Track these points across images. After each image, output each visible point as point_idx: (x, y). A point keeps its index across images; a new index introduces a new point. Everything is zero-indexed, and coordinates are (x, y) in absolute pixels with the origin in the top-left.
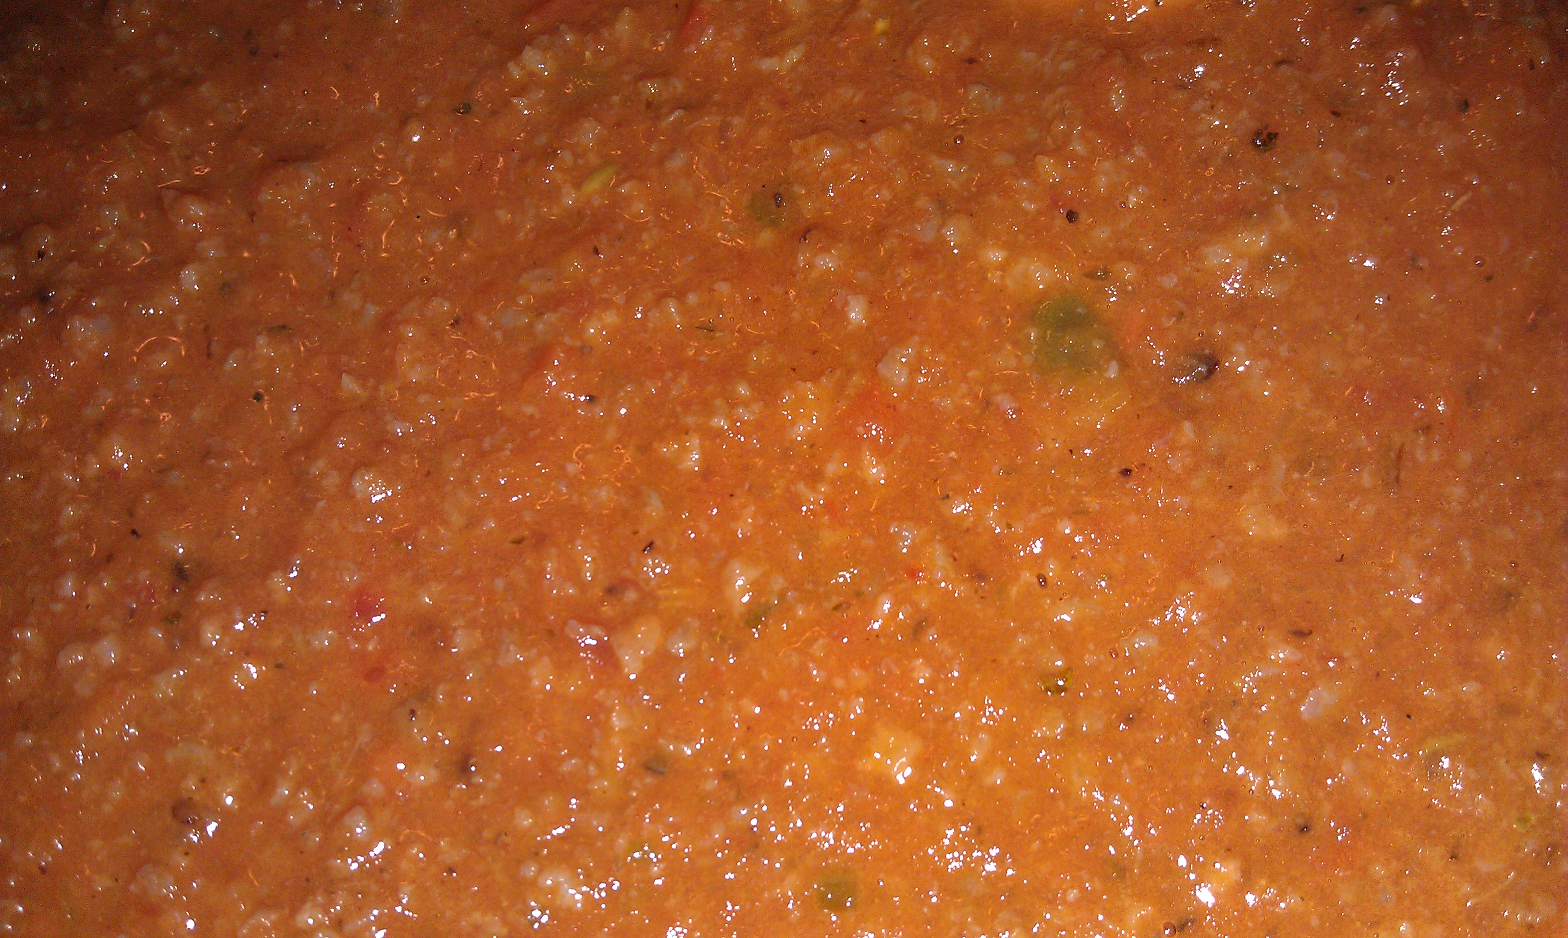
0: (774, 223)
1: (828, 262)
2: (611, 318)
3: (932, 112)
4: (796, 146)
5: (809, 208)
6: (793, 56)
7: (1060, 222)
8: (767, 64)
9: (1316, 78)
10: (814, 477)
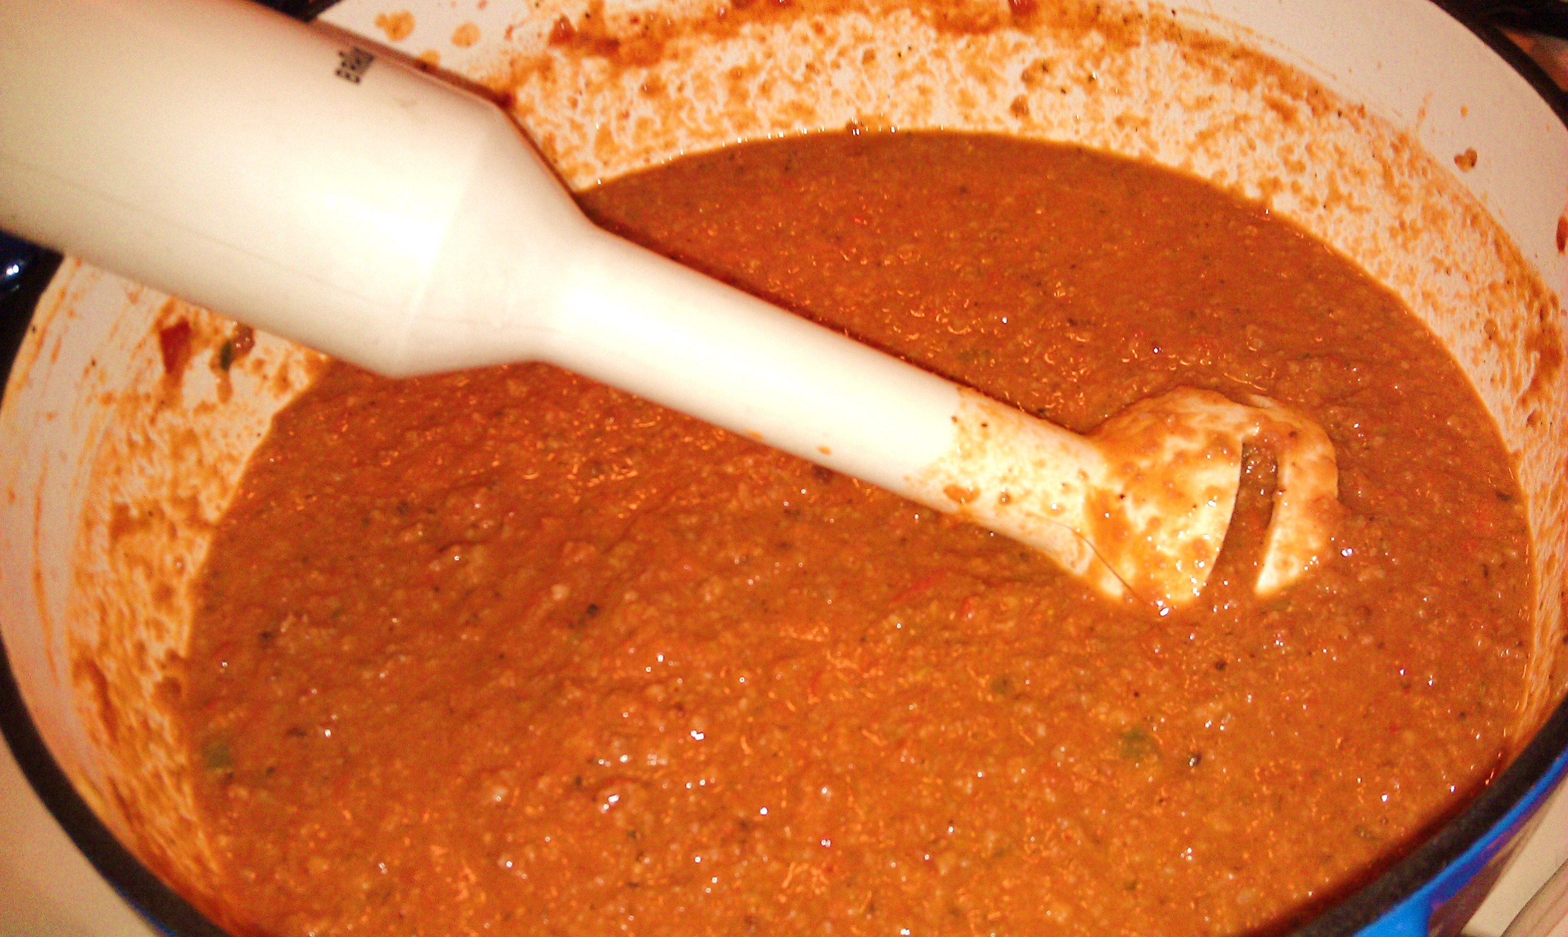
0: (1003, 693)
1: (1028, 709)
2: (931, 728)
3: (1074, 649)
4: (1014, 661)
5: (1018, 687)
6: (1011, 624)
7: (1131, 697)
8: (1000, 627)
9: (1243, 641)
10: (1024, 797)
